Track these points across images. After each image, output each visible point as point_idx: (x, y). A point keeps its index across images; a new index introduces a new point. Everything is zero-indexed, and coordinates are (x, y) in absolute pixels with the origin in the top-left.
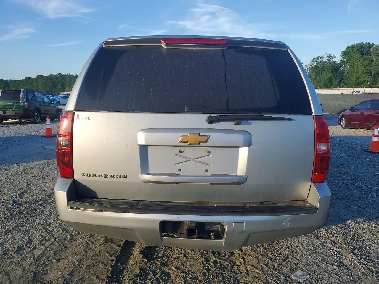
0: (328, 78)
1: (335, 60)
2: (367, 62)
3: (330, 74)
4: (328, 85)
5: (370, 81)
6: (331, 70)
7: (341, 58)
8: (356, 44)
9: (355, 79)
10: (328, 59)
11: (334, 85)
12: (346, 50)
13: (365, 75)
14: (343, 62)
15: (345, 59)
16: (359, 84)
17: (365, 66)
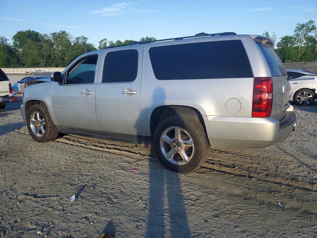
0: (6, 58)
1: (8, 42)
2: (38, 47)
3: (7, 55)
4: (7, 65)
5: (44, 62)
6: (7, 52)
7: (13, 41)
8: (24, 31)
9: (30, 61)
10: (1, 41)
11: (14, 65)
12: (17, 34)
13: (39, 57)
14: (16, 45)
15: (18, 43)
16: (35, 65)
17: (38, 50)
